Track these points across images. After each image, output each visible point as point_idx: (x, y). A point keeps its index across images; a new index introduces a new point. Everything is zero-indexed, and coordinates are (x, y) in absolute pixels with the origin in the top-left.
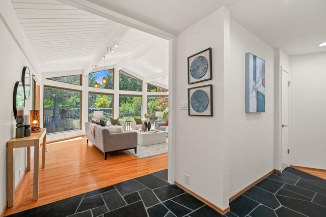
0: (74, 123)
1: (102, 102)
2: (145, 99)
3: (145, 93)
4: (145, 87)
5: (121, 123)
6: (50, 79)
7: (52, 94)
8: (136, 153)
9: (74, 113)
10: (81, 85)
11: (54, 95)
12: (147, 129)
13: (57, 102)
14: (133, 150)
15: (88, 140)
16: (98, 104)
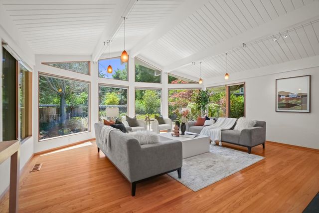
0: (82, 122)
1: (112, 99)
2: (165, 94)
3: (165, 85)
4: (165, 79)
5: (140, 123)
6: (47, 64)
7: (59, 89)
8: (180, 177)
9: (82, 111)
10: (89, 74)
11: (60, 90)
12: (180, 132)
13: (63, 98)
14: (176, 172)
15: (99, 149)
16: (107, 101)
